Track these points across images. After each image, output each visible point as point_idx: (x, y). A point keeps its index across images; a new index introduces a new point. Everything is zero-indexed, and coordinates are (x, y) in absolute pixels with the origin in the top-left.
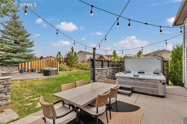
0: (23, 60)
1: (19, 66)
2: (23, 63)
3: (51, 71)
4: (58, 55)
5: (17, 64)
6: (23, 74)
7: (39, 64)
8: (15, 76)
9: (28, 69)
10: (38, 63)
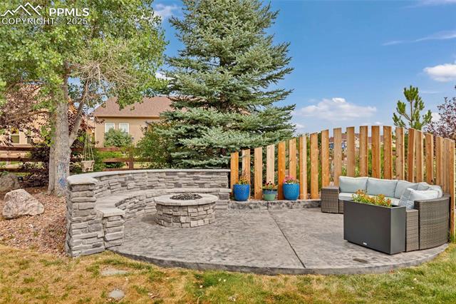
0: (243, 138)
1: (228, 166)
2: (244, 152)
3: (402, 210)
4: (401, 108)
5: (224, 159)
6: (244, 207)
7: (314, 157)
8: (201, 222)
9: (264, 182)
10: (308, 154)
